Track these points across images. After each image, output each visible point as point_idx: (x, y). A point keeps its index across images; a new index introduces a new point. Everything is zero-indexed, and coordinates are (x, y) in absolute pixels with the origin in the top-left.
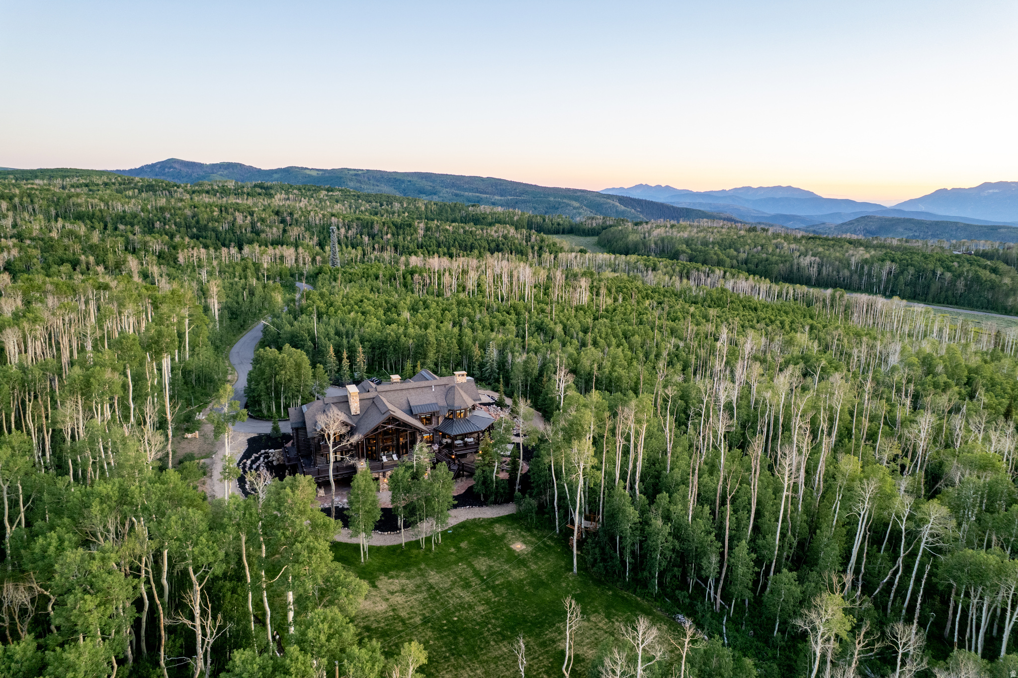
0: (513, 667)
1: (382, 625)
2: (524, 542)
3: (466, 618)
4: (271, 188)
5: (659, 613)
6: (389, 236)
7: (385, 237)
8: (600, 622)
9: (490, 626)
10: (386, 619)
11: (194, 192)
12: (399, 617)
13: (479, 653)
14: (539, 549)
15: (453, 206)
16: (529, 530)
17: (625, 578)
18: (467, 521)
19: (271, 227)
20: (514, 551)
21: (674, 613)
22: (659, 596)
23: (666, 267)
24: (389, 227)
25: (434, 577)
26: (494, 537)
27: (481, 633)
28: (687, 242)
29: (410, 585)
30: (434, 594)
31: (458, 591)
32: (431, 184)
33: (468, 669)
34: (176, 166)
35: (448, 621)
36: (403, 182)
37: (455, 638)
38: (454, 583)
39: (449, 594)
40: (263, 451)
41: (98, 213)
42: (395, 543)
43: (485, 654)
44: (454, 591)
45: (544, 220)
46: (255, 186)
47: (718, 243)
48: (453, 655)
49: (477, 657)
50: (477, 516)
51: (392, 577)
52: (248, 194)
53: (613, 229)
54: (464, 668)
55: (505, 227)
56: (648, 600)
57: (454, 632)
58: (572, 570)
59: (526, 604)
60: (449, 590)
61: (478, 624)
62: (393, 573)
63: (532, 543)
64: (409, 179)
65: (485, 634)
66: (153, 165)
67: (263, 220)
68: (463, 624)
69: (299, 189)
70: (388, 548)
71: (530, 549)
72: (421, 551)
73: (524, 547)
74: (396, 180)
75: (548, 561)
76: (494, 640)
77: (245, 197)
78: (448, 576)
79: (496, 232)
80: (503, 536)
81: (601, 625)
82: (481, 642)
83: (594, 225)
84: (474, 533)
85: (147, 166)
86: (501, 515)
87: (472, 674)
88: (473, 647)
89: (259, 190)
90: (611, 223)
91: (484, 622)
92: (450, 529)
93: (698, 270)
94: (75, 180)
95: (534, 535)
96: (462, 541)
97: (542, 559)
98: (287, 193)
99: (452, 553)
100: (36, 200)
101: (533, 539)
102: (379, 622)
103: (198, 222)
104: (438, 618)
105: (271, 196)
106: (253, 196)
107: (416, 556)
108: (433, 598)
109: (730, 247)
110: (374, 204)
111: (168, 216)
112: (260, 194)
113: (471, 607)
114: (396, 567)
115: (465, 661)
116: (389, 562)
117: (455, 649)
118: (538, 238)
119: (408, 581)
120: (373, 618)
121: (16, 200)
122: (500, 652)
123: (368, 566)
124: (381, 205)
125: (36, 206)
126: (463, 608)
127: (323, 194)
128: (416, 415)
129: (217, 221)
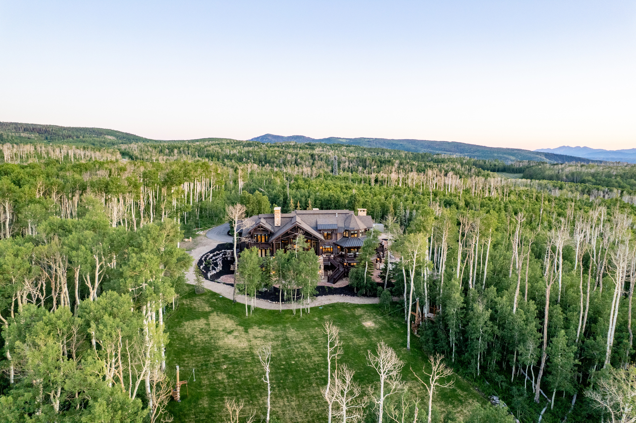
0: (323, 406)
1: (237, 356)
2: (375, 322)
3: (302, 364)
4: (314, 145)
5: (475, 392)
6: (375, 167)
7: (372, 168)
8: (415, 387)
9: (318, 372)
10: (242, 353)
11: (271, 147)
12: (252, 353)
13: (300, 390)
14: (384, 327)
15: (423, 155)
16: (382, 314)
17: (451, 359)
18: (337, 304)
19: (305, 161)
20: (364, 326)
21: (489, 394)
22: (480, 378)
23: (571, 187)
24: (375, 162)
25: (292, 333)
26: (353, 316)
27: (309, 376)
28: (593, 175)
29: (272, 335)
30: (286, 342)
31: (305, 345)
33: (286, 399)
34: (270, 138)
35: (287, 363)
36: (397, 145)
37: (286, 376)
38: (305, 339)
39: (297, 345)
40: (223, 251)
41: (216, 154)
42: (277, 309)
43: (304, 392)
44: (302, 344)
45: (485, 163)
46: (306, 144)
47: (620, 175)
48: (279, 387)
49: (297, 392)
50: (346, 301)
51: (262, 328)
52: (300, 148)
53: (534, 168)
54: (282, 398)
55: (454, 164)
56: (468, 380)
57: (287, 371)
58: (406, 346)
59: (355, 363)
60: (299, 343)
61: (309, 369)
62: (264, 326)
63: (380, 323)
64: (401, 143)
65: (311, 378)
67: (302, 158)
68: (297, 367)
69: (331, 146)
70: (270, 311)
71: (377, 327)
72: (292, 316)
73: (373, 325)
74: (393, 144)
75: (389, 337)
76: (317, 384)
77: (299, 149)
78: (303, 334)
79: (447, 166)
80: (361, 316)
81: (415, 390)
82: (306, 382)
83: (521, 166)
84: (339, 311)
86: (366, 303)
87: (287, 404)
88: (297, 384)
89: (307, 146)
90: (534, 164)
91: (315, 368)
92: (321, 306)
93: (598, 189)
94: (214, 142)
95: (386, 319)
96: (327, 314)
97: (384, 335)
98: (323, 148)
99: (315, 321)
100: (190, 148)
101: (384, 322)
102: (235, 354)
103: (266, 158)
104: (281, 360)
105: (313, 149)
106: (303, 149)
107: (287, 318)
108: (283, 346)
109: (631, 178)
110: (373, 153)
111: (251, 155)
112: (307, 148)
113: (309, 356)
114: (269, 323)
115: (286, 393)
116: (266, 319)
117: (282, 383)
118: (476, 170)
119: (271, 333)
120: (232, 351)
121: (182, 149)
122: (317, 393)
123: (249, 319)
124: (378, 154)
125: (190, 151)
126: (303, 356)
127: (343, 148)
128: (320, 230)
129: (276, 158)
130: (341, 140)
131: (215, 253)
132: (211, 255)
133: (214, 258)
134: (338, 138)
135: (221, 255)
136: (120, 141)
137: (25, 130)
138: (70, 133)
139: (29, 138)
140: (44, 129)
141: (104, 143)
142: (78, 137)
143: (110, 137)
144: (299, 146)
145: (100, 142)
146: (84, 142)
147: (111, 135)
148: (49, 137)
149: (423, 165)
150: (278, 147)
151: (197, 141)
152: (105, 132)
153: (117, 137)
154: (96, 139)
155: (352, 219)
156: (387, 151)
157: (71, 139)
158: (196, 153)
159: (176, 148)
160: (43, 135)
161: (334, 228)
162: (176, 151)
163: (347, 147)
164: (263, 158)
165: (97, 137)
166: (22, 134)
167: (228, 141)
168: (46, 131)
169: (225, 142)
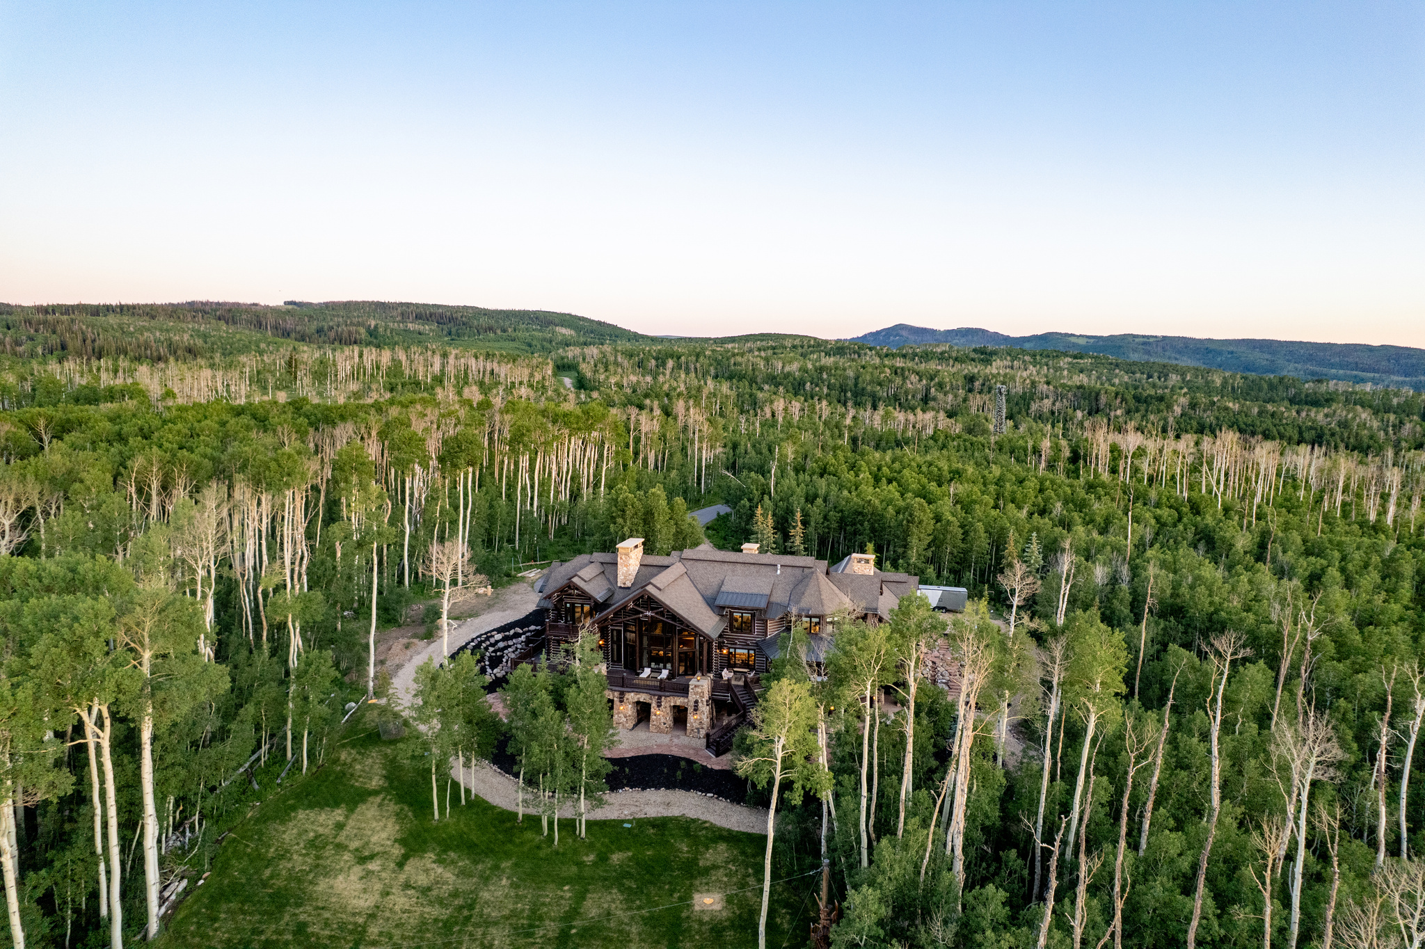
1: (326, 932)
2: (730, 899)
4: (997, 353)
6: (1120, 412)
7: (1113, 413)
10: (343, 926)
11: (887, 356)
12: (364, 931)
15: (1278, 381)
19: (946, 394)
24: (1123, 399)
25: (497, 891)
26: (690, 864)
29: (449, 885)
32: (1268, 357)
34: (904, 333)
36: (1220, 353)
41: (750, 372)
44: (492, 931)
46: (978, 350)
51: (442, 862)
52: (955, 359)
62: (452, 855)
64: (1231, 348)
66: (878, 333)
67: (940, 385)
69: (1034, 356)
73: (721, 904)
74: (1208, 351)
77: (951, 362)
84: (662, 845)
85: (871, 334)
89: (973, 355)
92: (628, 820)
94: (764, 343)
96: (626, 849)
98: (1014, 359)
99: (580, 863)
100: (701, 358)
102: (327, 925)
103: (856, 385)
108: (447, 926)
110: (1138, 375)
111: (825, 376)
112: (973, 360)
114: (470, 849)
116: (473, 835)
119: (453, 879)
121: (683, 359)
124: (1150, 376)
125: (699, 365)
127: (1064, 362)
128: (723, 608)
129: (880, 384)
130: (1073, 340)
131: (512, 632)
132: (498, 637)
133: (501, 645)
134: (1066, 335)
135: (523, 638)
136: (582, 340)
137: (418, 317)
138: (492, 322)
139: (420, 334)
140: (448, 314)
141: (551, 342)
142: (504, 331)
143: (564, 331)
144: (954, 354)
145: (545, 339)
146: (514, 340)
147: (569, 326)
148: (454, 330)
149: (1256, 410)
150: (904, 356)
151: (732, 340)
152: (557, 321)
153: (578, 329)
154: (536, 333)
155: (812, 583)
156: (1176, 370)
157: (492, 335)
158: (712, 368)
159: (672, 356)
160: (445, 327)
161: (756, 605)
162: (670, 363)
163: (1075, 357)
164: (851, 383)
165: (540, 331)
166: (410, 325)
167: (797, 342)
168: (451, 319)
169: (788, 343)
